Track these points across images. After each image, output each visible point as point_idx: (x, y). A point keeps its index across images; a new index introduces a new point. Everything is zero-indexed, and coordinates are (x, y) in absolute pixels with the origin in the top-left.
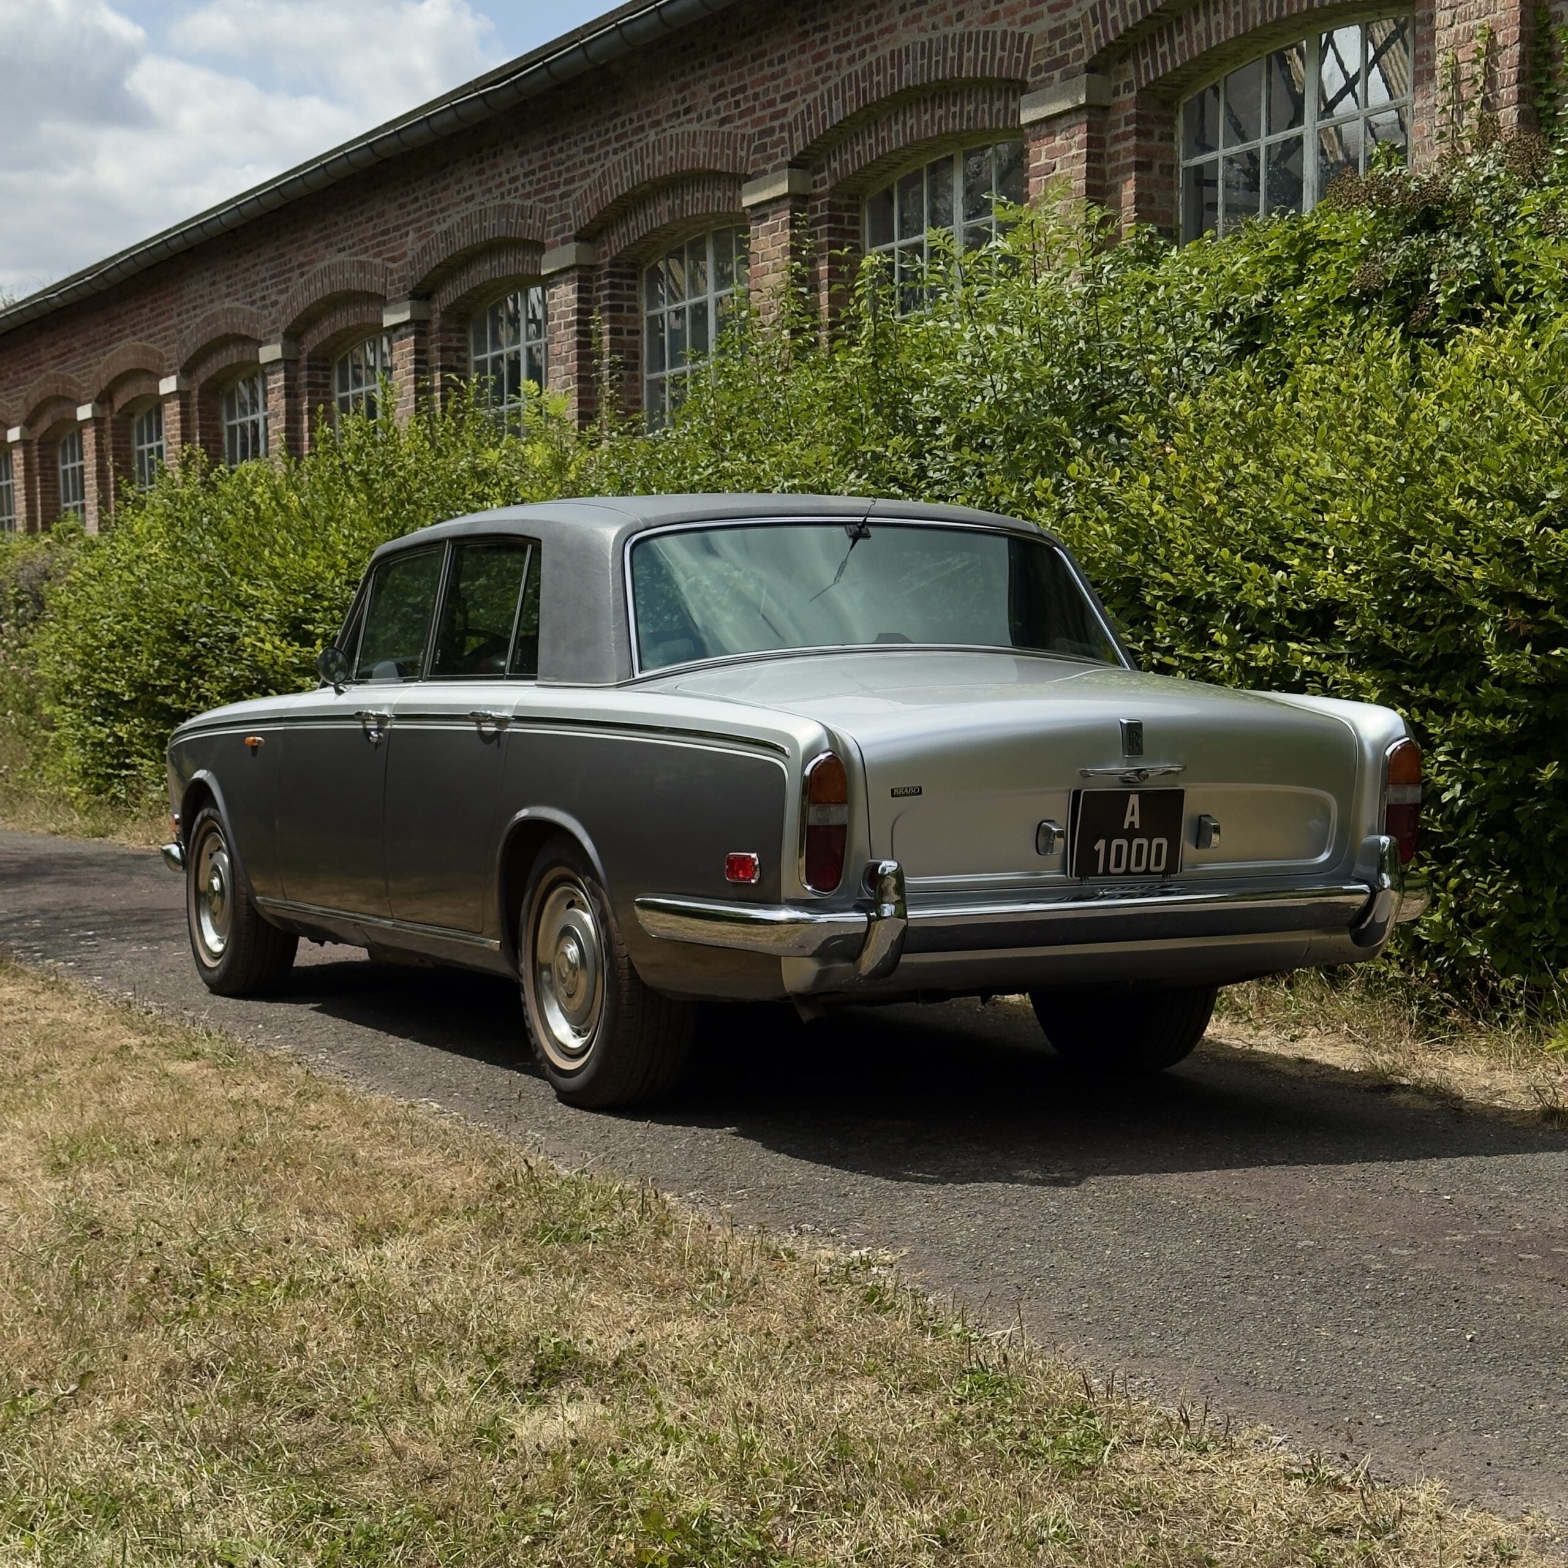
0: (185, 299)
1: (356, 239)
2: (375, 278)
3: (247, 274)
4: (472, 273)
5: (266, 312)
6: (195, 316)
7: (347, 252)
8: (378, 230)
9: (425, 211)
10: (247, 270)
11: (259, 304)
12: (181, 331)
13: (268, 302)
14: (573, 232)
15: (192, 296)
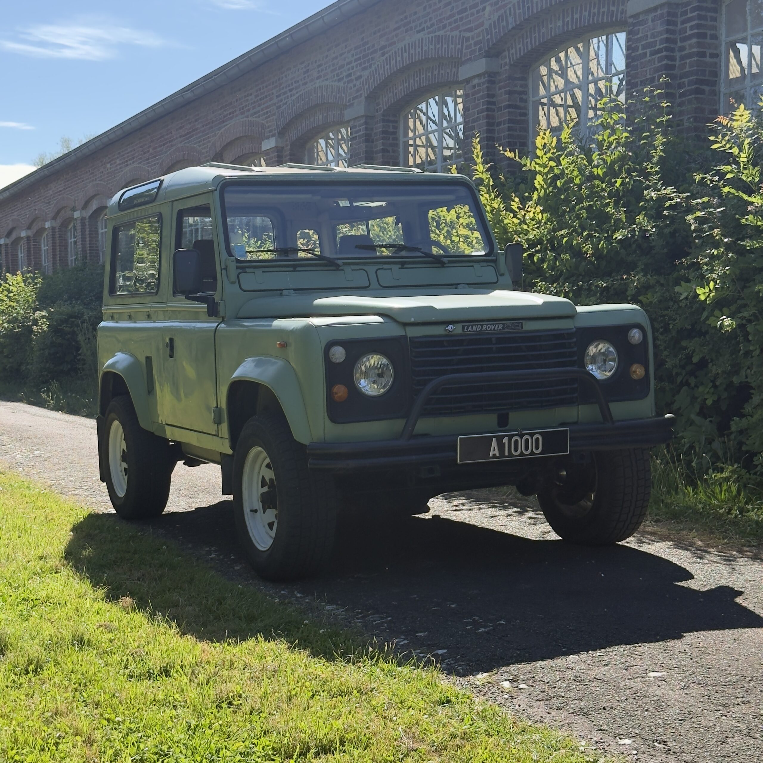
2: (451, 46)
4: (544, 30)
5: (351, 85)
6: (291, 96)
7: (426, 31)
8: (455, 11)
10: (336, 58)
11: (345, 80)
12: (280, 107)
13: (353, 77)
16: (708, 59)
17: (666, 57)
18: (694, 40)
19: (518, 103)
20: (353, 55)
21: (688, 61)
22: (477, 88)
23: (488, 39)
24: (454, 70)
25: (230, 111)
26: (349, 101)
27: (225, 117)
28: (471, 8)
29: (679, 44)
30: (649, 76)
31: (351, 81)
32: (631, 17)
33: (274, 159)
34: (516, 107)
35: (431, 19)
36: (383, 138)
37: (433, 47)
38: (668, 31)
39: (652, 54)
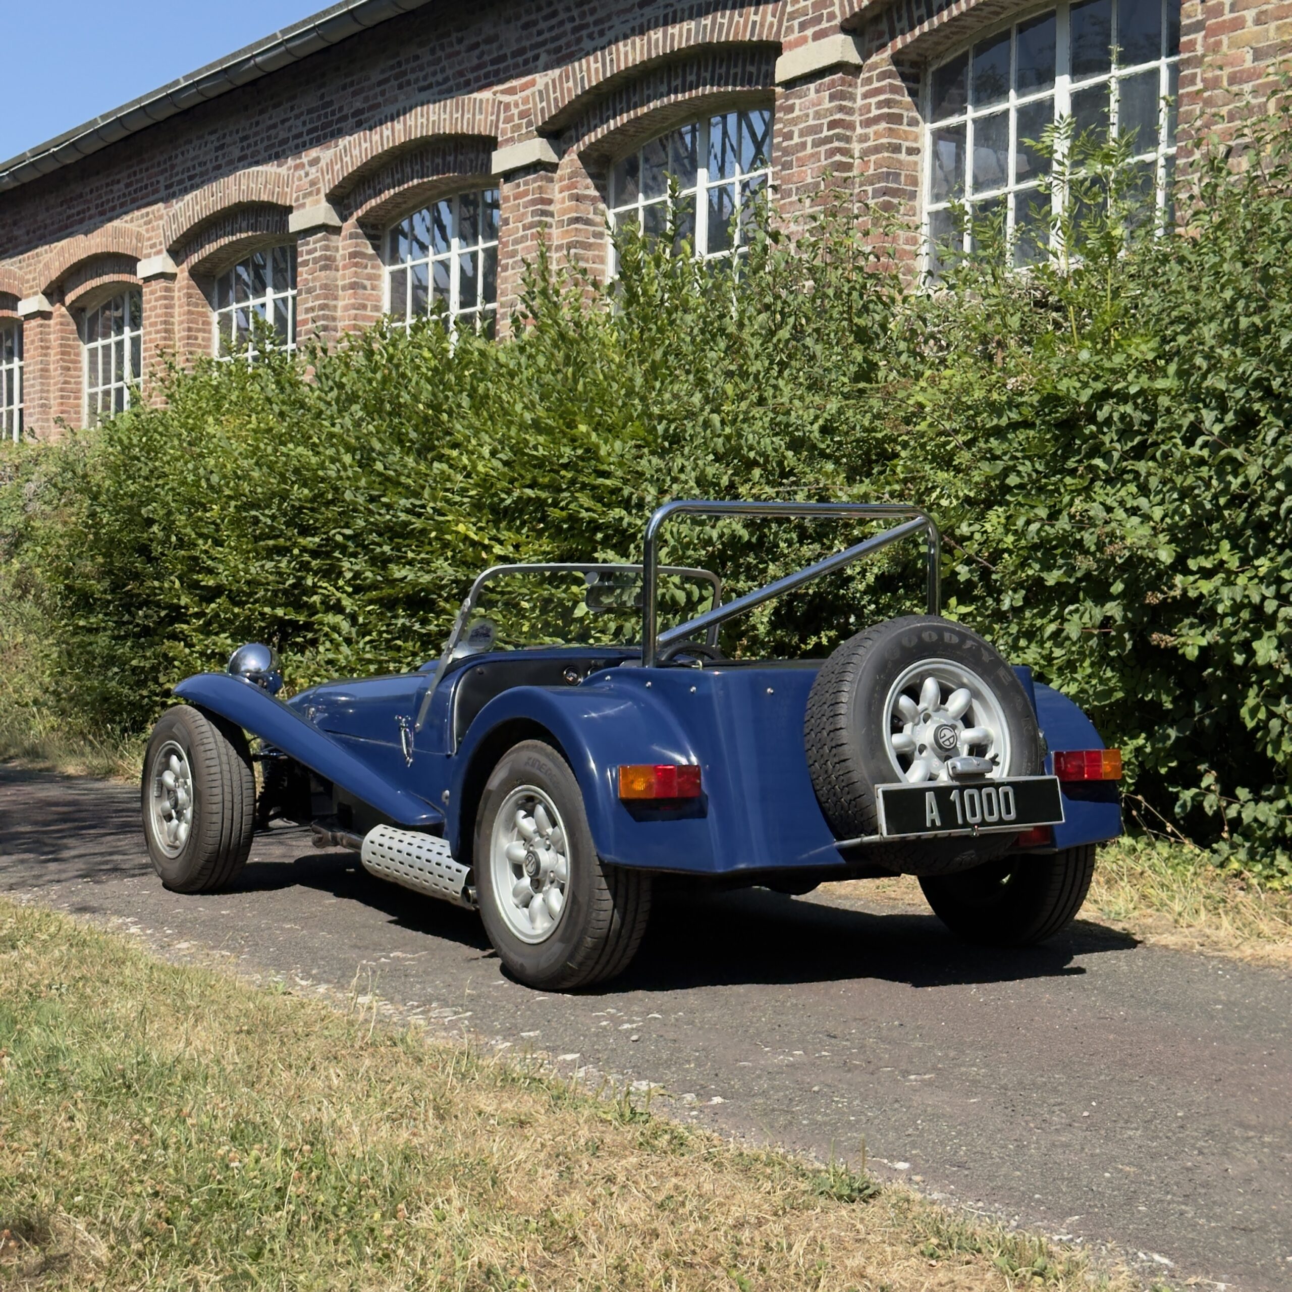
0: (178, 169)
1: (449, 72)
2: (478, 117)
3: (273, 132)
4: (636, 99)
5: (302, 173)
7: (436, 89)
8: (487, 58)
9: (569, 26)
10: (274, 126)
11: (291, 163)
13: (305, 160)
14: (837, 21)
15: (189, 164)
16: (903, 156)
17: (839, 150)
18: (883, 125)
19: (591, 216)
20: (304, 123)
21: (873, 158)
22: (522, 188)
23: (542, 109)
24: (482, 156)
25: (80, 208)
26: (297, 199)
27: (68, 218)
28: (515, 55)
29: (859, 130)
30: (809, 180)
31: (302, 166)
32: (781, 84)
33: (159, 294)
34: (588, 222)
35: (443, 70)
36: (356, 265)
37: (447, 116)
38: (841, 109)
39: (815, 144)
